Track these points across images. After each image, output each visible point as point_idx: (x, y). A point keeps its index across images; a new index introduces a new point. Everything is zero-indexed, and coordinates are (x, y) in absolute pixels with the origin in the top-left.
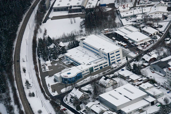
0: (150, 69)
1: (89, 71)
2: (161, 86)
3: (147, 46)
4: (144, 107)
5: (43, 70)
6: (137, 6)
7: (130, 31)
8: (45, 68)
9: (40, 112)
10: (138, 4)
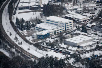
0: (92, 30)
1: (53, 33)
2: (101, 36)
3: (88, 22)
4: (93, 44)
5: (23, 34)
6: (75, 5)
9: (29, 49)
10: (76, 4)
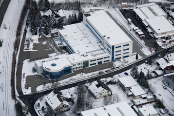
1: (82, 65)
3: (170, 42)
5: (25, 47)
7: (154, 13)
8: (28, 45)
